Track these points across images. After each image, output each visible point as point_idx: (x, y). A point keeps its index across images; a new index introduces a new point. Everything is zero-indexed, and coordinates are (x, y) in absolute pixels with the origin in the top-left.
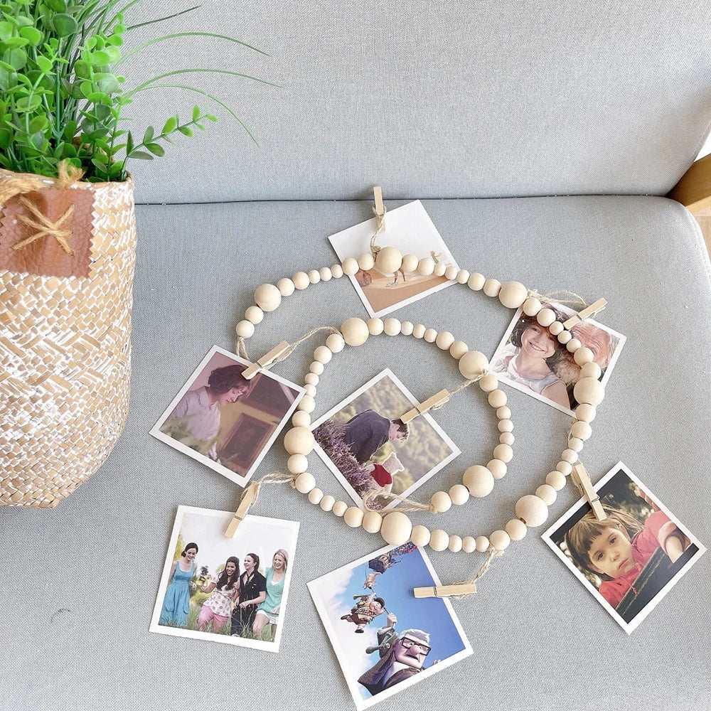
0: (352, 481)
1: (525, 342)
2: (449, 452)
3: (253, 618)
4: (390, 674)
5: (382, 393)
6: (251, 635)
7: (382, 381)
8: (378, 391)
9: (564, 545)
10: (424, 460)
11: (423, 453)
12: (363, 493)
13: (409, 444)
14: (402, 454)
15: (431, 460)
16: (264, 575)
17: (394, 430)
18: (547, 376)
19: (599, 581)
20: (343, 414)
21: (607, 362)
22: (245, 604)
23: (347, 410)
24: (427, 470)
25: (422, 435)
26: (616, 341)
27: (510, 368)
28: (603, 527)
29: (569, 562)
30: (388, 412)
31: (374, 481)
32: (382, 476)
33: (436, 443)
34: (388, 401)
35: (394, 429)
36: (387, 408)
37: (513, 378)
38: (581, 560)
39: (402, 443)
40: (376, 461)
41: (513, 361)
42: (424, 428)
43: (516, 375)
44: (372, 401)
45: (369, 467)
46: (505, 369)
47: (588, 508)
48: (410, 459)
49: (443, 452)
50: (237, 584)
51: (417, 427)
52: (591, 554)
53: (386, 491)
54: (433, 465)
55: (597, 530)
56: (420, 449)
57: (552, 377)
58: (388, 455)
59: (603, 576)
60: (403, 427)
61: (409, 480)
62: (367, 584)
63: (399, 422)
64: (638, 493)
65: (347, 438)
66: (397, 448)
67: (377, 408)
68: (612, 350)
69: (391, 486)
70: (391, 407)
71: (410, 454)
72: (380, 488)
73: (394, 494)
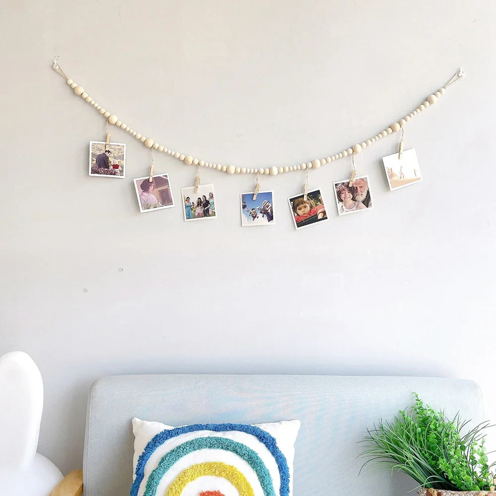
0: (111, 174)
2: (123, 146)
5: (96, 148)
7: (92, 146)
8: (94, 149)
10: (120, 154)
11: (119, 153)
14: (115, 158)
15: (122, 152)
18: (355, 203)
19: (296, 215)
22: (206, 208)
23: (93, 160)
24: (123, 155)
25: (114, 149)
27: (345, 209)
28: (305, 203)
29: (291, 207)
31: (116, 169)
32: (116, 167)
33: (119, 147)
34: (99, 149)
35: (107, 153)
37: (347, 211)
38: (294, 208)
39: (112, 155)
40: (111, 165)
42: (113, 147)
45: (111, 167)
47: (303, 196)
49: (123, 148)
50: (202, 204)
51: (111, 148)
52: (298, 208)
53: (120, 169)
55: (303, 202)
57: (357, 203)
58: (112, 161)
59: (298, 214)
60: (109, 152)
61: (122, 161)
63: (106, 151)
64: (320, 198)
65: (100, 167)
67: (98, 153)
69: (120, 167)
70: (101, 150)
71: (116, 156)
72: (118, 170)
73: (122, 167)
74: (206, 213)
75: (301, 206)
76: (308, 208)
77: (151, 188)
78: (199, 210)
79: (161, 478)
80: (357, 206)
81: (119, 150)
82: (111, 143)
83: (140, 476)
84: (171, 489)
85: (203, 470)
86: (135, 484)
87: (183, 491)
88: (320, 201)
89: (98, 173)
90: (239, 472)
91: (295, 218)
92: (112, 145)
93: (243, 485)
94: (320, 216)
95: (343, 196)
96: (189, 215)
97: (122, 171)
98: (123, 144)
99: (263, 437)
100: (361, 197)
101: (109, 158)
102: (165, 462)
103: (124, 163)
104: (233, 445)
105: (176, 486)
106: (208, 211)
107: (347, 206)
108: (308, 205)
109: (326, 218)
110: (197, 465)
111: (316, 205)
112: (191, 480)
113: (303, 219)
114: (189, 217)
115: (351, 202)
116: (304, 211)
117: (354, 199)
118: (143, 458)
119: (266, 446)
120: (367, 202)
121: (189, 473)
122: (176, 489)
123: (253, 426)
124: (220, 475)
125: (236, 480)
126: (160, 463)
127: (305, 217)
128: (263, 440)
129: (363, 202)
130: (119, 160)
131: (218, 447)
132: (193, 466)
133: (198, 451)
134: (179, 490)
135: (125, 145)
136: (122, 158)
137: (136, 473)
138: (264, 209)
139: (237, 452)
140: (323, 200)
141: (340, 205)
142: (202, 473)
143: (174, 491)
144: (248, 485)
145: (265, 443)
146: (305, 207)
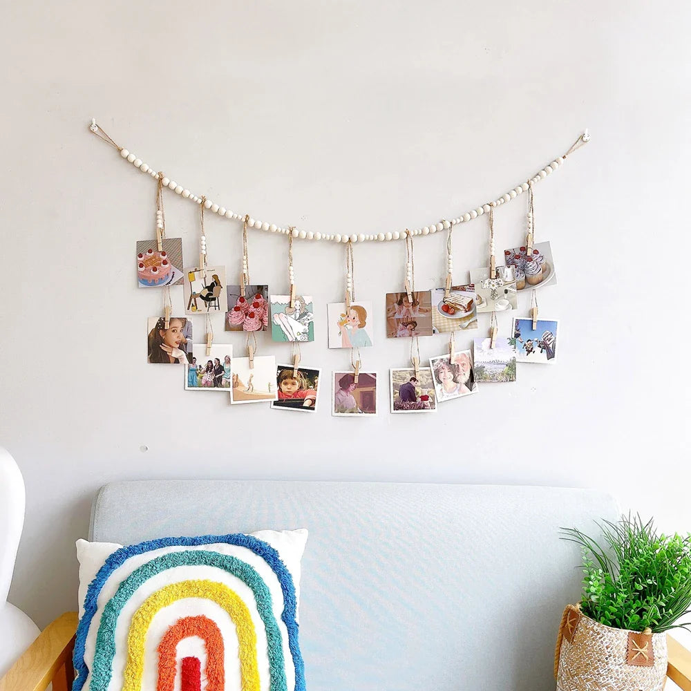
4: (551, 349)
6: (222, 386)
16: (222, 365)
62: (521, 342)
74: (217, 382)
75: (288, 380)
76: (296, 388)
77: (352, 387)
78: (208, 377)
79: (123, 607)
80: (460, 390)
83: (91, 608)
84: (137, 619)
85: (180, 592)
86: (83, 620)
87: (153, 619)
88: (314, 384)
90: (230, 590)
93: (235, 606)
94: (307, 404)
96: (192, 382)
97: (432, 404)
99: (259, 549)
102: (126, 587)
104: (219, 559)
105: (144, 613)
106: (220, 379)
107: (448, 389)
108: (297, 383)
109: (313, 409)
110: (172, 586)
111: (308, 388)
112: (165, 605)
113: (285, 398)
114: (191, 384)
115: (453, 384)
116: (291, 388)
117: (455, 380)
118: (95, 587)
119: (264, 559)
121: (162, 595)
122: (144, 617)
123: (246, 535)
124: (204, 596)
125: (225, 601)
126: (119, 589)
127: (288, 396)
128: (259, 551)
129: (466, 384)
131: (200, 563)
132: (166, 587)
133: (172, 569)
134: (148, 618)
137: (86, 606)
138: (544, 343)
139: (226, 568)
140: (319, 384)
142: (180, 595)
143: (141, 620)
144: (241, 605)
145: (262, 556)
146: (293, 384)
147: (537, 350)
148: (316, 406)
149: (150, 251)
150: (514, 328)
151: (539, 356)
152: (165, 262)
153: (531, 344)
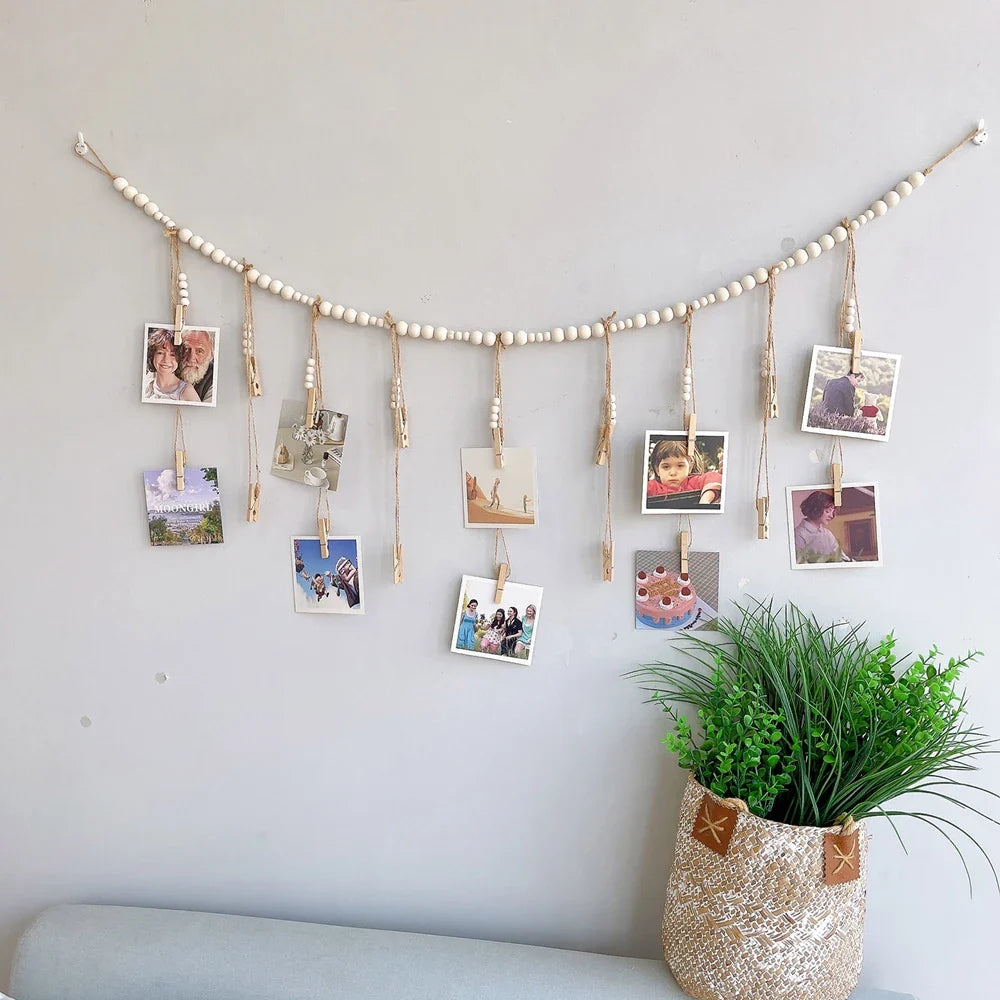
0: (856, 429)
1: (157, 367)
2: (894, 362)
3: (515, 645)
4: (353, 589)
5: (826, 364)
6: (514, 656)
7: (819, 357)
8: (822, 365)
9: (653, 445)
10: (885, 380)
11: (881, 376)
12: (868, 430)
13: (869, 379)
14: (870, 389)
15: (889, 377)
16: (521, 620)
17: (853, 380)
18: (179, 384)
19: (653, 477)
20: (815, 398)
21: (212, 355)
23: (815, 394)
24: (891, 384)
25: (871, 367)
26: (213, 334)
27: (155, 391)
28: (683, 455)
30: (840, 372)
31: (869, 418)
32: (870, 411)
33: (883, 363)
34: (834, 365)
35: (852, 378)
36: (836, 371)
37: (160, 397)
39: (864, 383)
40: (859, 406)
41: (155, 384)
42: (869, 362)
43: (160, 394)
44: (824, 375)
45: (859, 413)
46: (153, 393)
48: (877, 387)
49: (891, 365)
52: (662, 462)
53: (880, 416)
54: (892, 378)
56: (877, 377)
57: (183, 384)
58: (863, 396)
59: (657, 477)
61: (887, 398)
62: (307, 579)
64: (719, 456)
65: (831, 411)
66: (864, 388)
67: (831, 376)
68: (212, 344)
69: (879, 413)
70: (839, 368)
71: (874, 384)
72: (875, 419)
73: (886, 414)
75: (672, 460)
76: (686, 471)
77: (828, 513)
81: (885, 369)
82: (865, 353)
88: (717, 462)
89: (824, 425)
91: (649, 485)
92: (867, 357)
94: (705, 499)
95: (159, 359)
97: (882, 424)
98: (894, 357)
100: (195, 375)
101: (857, 390)
103: (891, 403)
107: (163, 386)
108: (687, 464)
109: (718, 507)
111: (707, 470)
113: (665, 492)
115: (171, 378)
116: (674, 474)
117: (178, 374)
120: (203, 388)
127: (672, 488)
129: (197, 387)
130: (881, 396)
135: (898, 358)
136: (886, 390)
138: (341, 578)
140: (725, 461)
141: (148, 377)
146: (680, 466)
147: (332, 590)
148: (722, 502)
149: (660, 570)
150: (294, 554)
151: (336, 601)
152: (686, 591)
153: (322, 582)
